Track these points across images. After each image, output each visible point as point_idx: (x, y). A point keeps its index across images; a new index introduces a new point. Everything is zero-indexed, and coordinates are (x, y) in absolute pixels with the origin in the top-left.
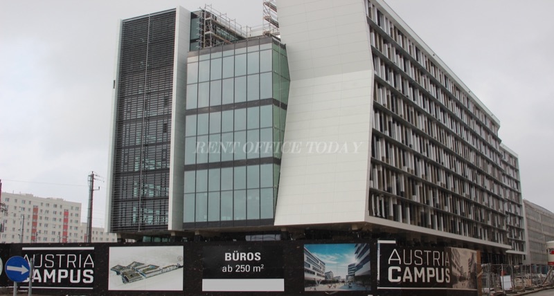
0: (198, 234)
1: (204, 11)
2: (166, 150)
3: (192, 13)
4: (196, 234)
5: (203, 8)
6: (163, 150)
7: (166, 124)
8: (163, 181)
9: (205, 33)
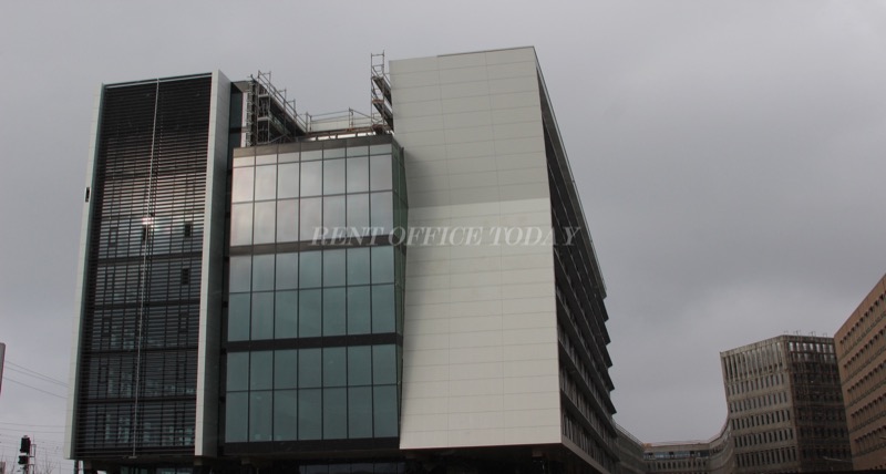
0: (248, 462)
1: (254, 81)
2: (187, 315)
3: (232, 84)
4: (243, 463)
5: (255, 77)
6: (181, 315)
7: (186, 270)
8: (182, 368)
9: (259, 119)
